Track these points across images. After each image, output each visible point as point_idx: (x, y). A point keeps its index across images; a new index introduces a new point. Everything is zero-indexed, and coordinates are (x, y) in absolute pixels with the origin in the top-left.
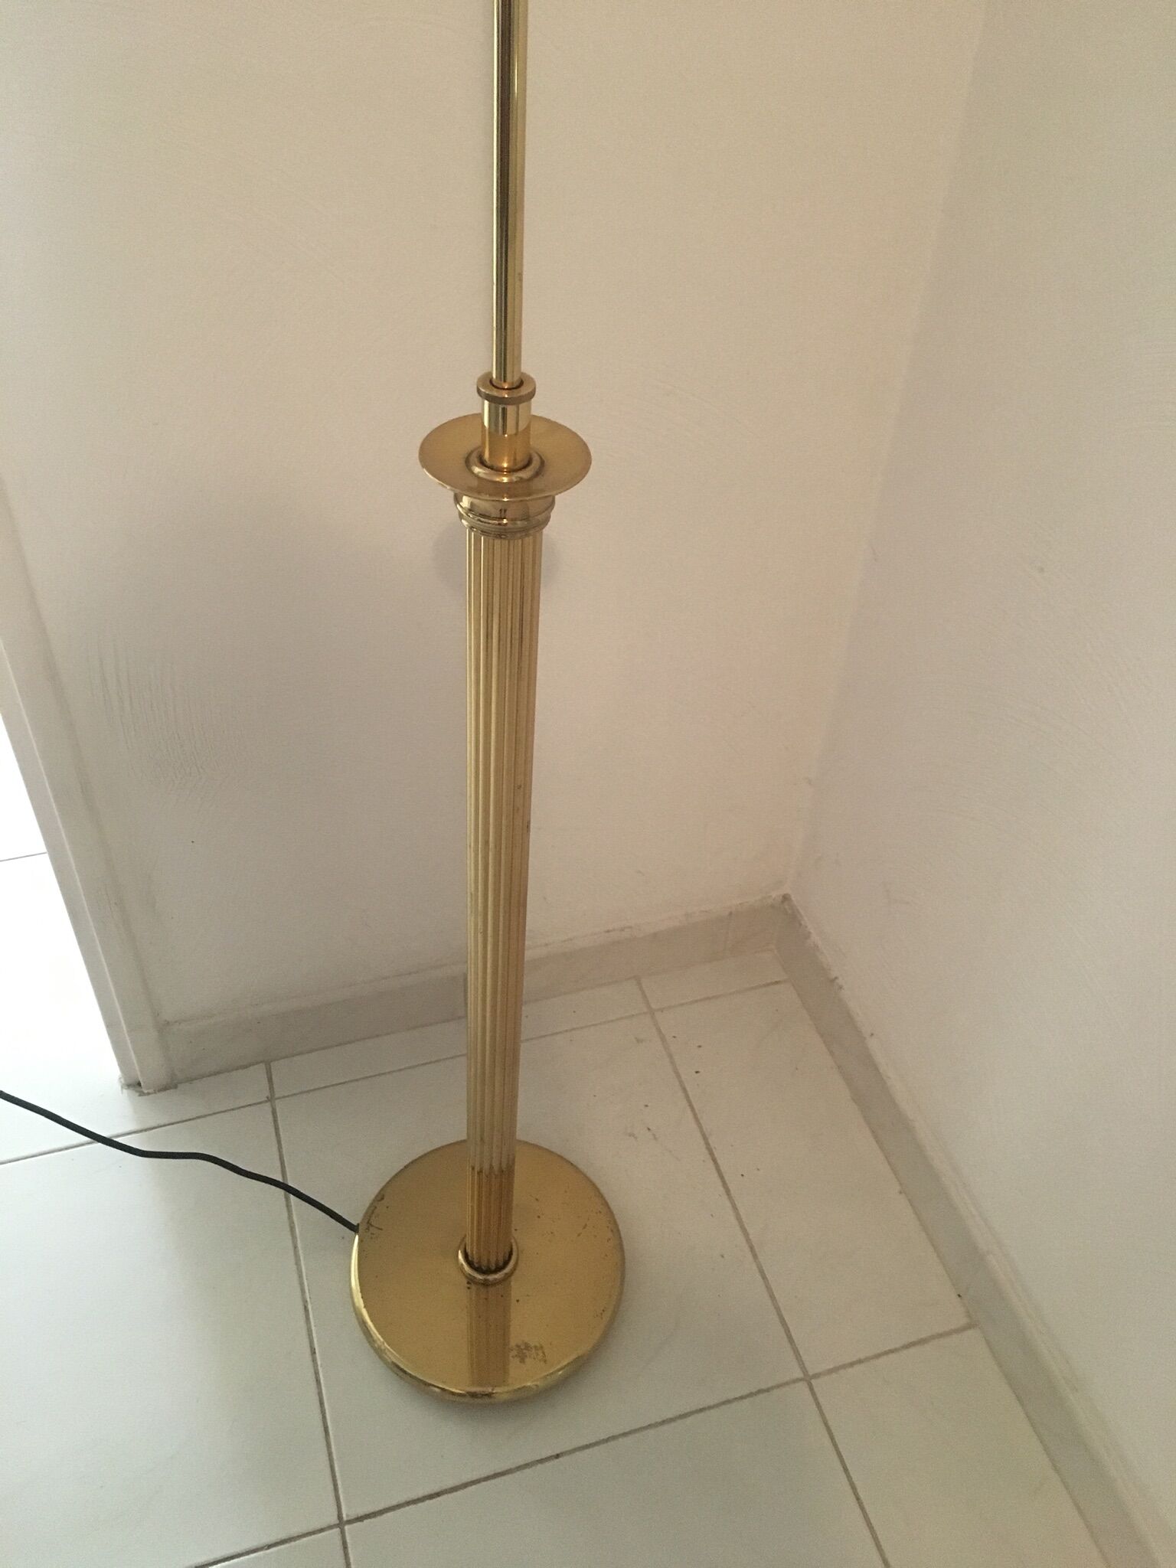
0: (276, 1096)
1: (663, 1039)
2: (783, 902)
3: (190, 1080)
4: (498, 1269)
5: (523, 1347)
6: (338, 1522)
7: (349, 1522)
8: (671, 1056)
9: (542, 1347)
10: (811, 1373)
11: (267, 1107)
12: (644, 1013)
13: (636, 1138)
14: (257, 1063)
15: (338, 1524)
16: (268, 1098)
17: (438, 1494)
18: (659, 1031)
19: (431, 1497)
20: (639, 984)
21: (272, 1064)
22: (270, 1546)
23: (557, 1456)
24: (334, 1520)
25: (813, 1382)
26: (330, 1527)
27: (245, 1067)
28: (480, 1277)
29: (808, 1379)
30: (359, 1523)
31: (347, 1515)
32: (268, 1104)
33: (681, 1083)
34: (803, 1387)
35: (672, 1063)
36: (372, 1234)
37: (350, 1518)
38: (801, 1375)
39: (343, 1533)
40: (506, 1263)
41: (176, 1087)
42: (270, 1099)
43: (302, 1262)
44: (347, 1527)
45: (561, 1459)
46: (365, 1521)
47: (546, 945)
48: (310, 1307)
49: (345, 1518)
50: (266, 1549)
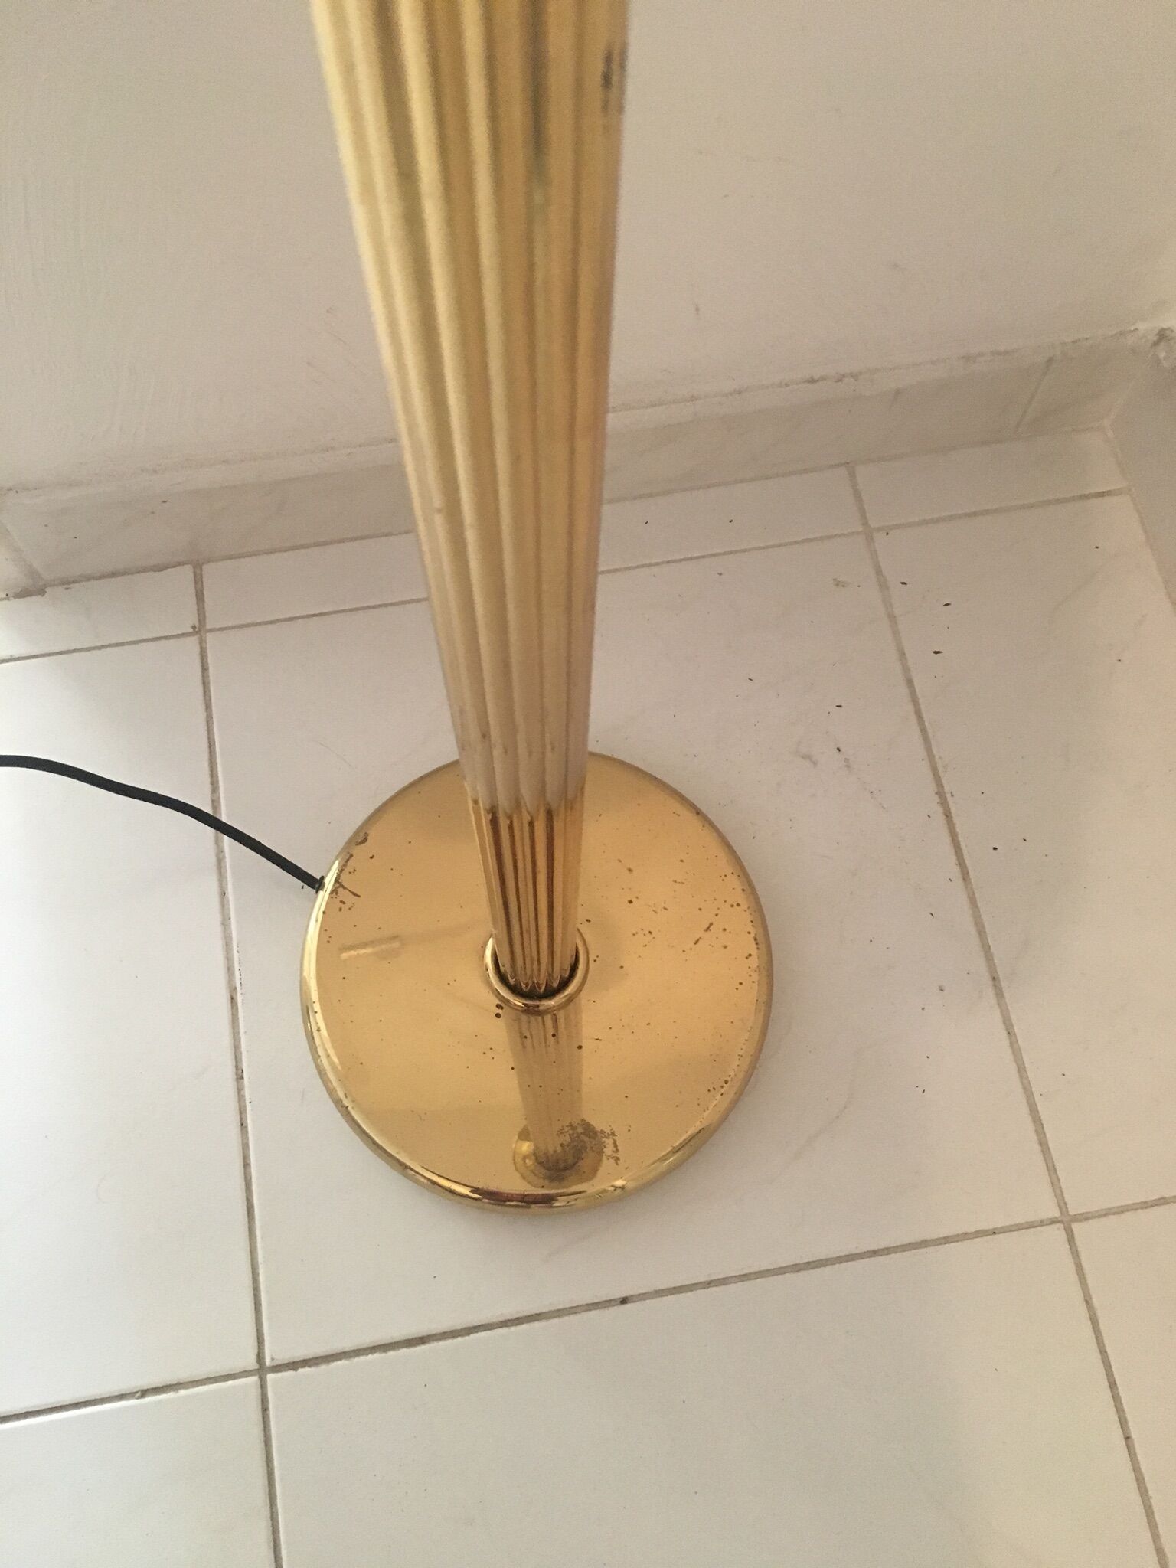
0: (208, 627)
1: (883, 585)
2: (1156, 344)
3: (66, 582)
4: (551, 993)
5: (580, 1130)
6: (257, 1366)
7: (277, 1368)
8: (892, 618)
9: (613, 1134)
10: (1072, 1212)
11: (193, 641)
12: (858, 533)
13: (815, 764)
14: (180, 564)
15: (258, 1369)
16: (194, 627)
17: (422, 1340)
18: (878, 571)
19: (410, 1343)
20: (852, 475)
21: (204, 567)
22: (144, 1393)
23: (624, 1301)
24: (251, 1363)
25: (1075, 1227)
26: (245, 1374)
27: (161, 568)
28: (519, 1002)
29: (1066, 1221)
30: (291, 1373)
31: (272, 1359)
32: (194, 639)
33: (906, 669)
34: (1057, 1233)
35: (896, 633)
36: (343, 902)
37: (275, 1363)
38: (1055, 1213)
39: (263, 1386)
40: (565, 984)
41: (41, 592)
42: (199, 630)
43: (233, 921)
44: (270, 1377)
45: (628, 1306)
46: (301, 1370)
47: (693, 398)
48: (239, 999)
49: (268, 1362)
50: (138, 1398)
